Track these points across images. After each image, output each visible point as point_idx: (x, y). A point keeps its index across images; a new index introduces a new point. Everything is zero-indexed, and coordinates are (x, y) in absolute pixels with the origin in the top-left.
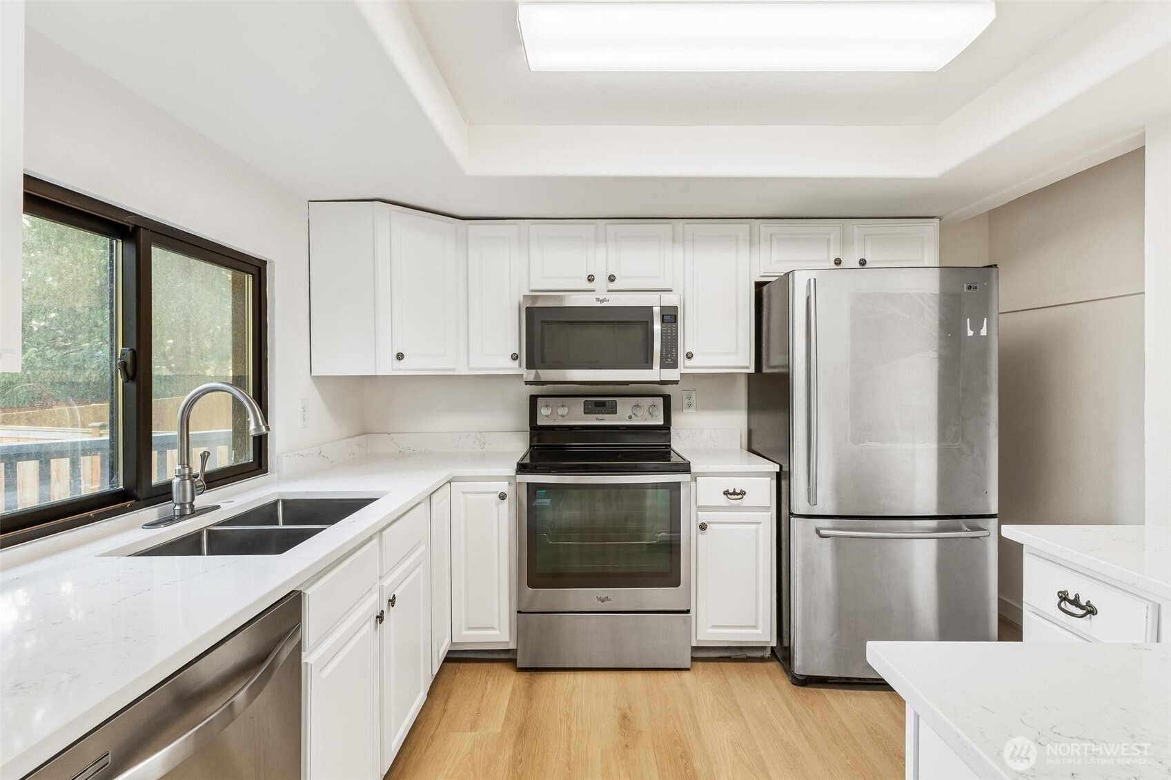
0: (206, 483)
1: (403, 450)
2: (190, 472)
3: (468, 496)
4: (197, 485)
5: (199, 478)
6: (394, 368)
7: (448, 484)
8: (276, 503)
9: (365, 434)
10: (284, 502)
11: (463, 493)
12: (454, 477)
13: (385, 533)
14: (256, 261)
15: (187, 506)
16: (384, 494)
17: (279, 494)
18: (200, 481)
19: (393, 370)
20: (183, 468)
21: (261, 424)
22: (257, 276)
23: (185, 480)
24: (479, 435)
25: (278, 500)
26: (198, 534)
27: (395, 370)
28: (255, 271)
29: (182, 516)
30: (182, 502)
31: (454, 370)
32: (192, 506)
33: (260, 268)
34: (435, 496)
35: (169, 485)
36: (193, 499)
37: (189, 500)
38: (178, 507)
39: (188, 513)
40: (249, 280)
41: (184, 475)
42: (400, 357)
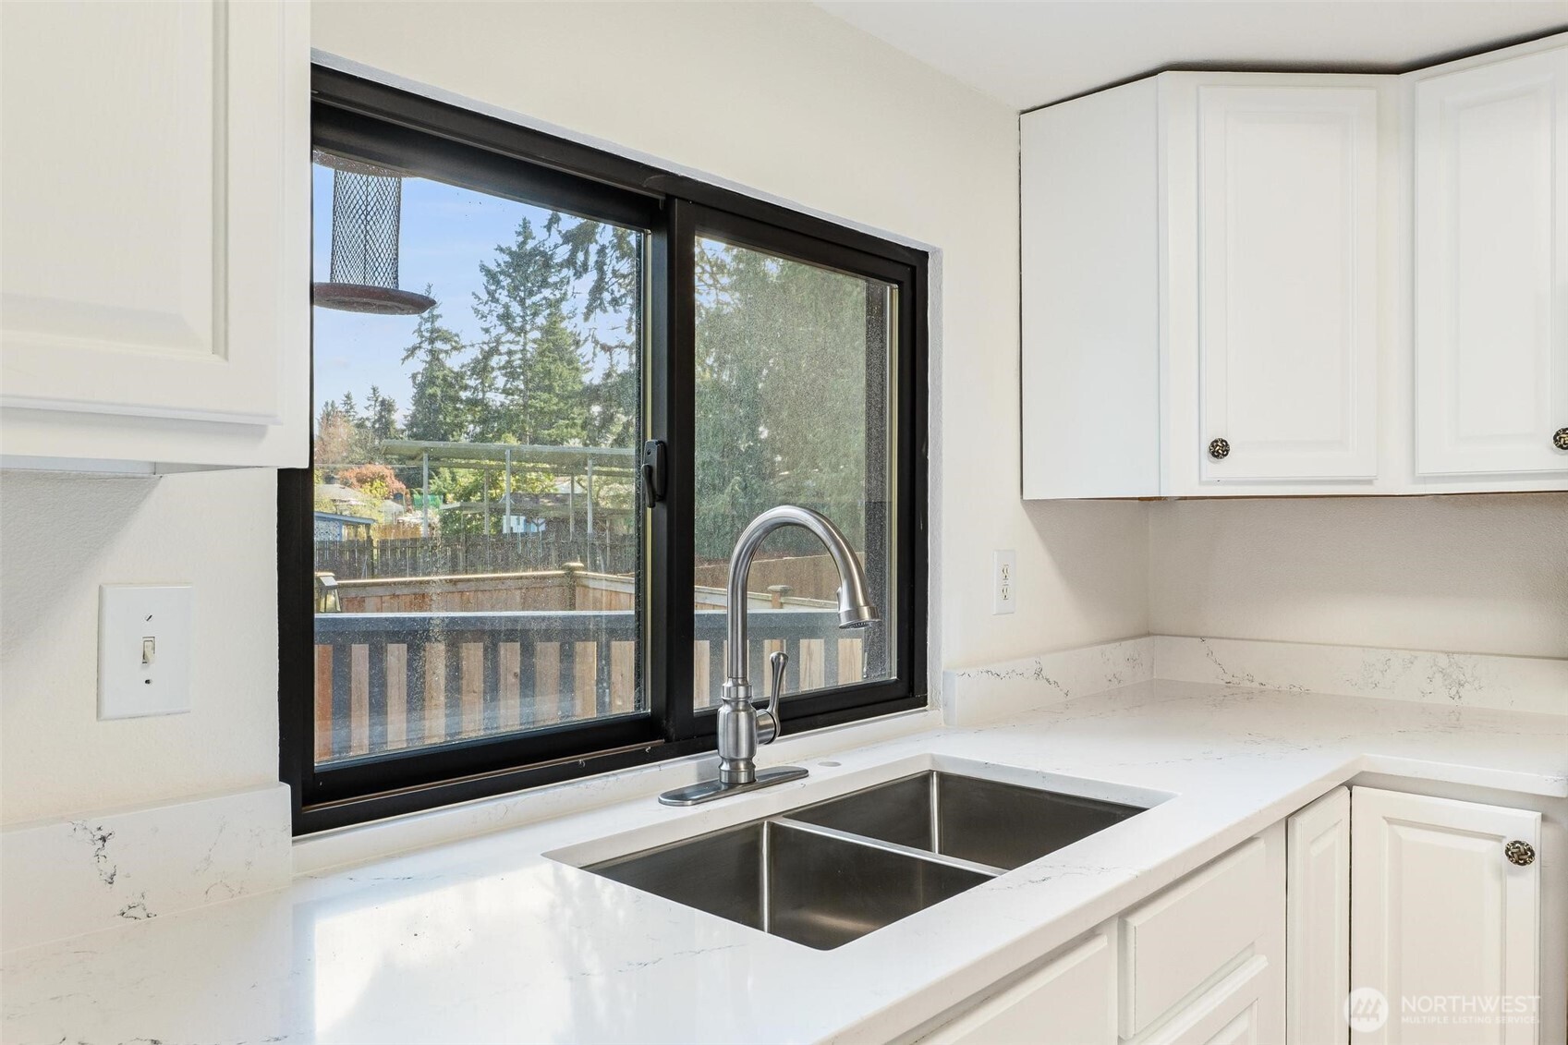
0: (781, 721)
1: (1235, 680)
2: (747, 697)
3: (1404, 832)
4: (762, 723)
5: (769, 710)
6: (1204, 479)
7: (1345, 791)
8: (925, 779)
9: (1148, 634)
10: (943, 777)
11: (1390, 821)
12: (1362, 773)
13: (1135, 921)
14: (907, 254)
15: (742, 766)
16: (1160, 799)
17: (933, 758)
18: (768, 717)
19: (1201, 483)
20: (736, 685)
21: (861, 602)
22: (907, 285)
23: (738, 711)
24: (1443, 661)
25: (931, 772)
26: (753, 830)
27: (1208, 483)
28: (904, 274)
29: (732, 786)
30: (733, 756)
31: (1369, 482)
32: (750, 766)
33: (913, 268)
34: (1300, 823)
35: (711, 717)
36: (752, 752)
37: (744, 753)
38: (726, 767)
39: (743, 782)
40: (891, 294)
41: (737, 700)
42: (1219, 449)
